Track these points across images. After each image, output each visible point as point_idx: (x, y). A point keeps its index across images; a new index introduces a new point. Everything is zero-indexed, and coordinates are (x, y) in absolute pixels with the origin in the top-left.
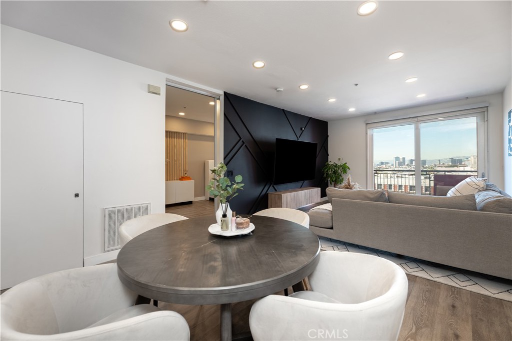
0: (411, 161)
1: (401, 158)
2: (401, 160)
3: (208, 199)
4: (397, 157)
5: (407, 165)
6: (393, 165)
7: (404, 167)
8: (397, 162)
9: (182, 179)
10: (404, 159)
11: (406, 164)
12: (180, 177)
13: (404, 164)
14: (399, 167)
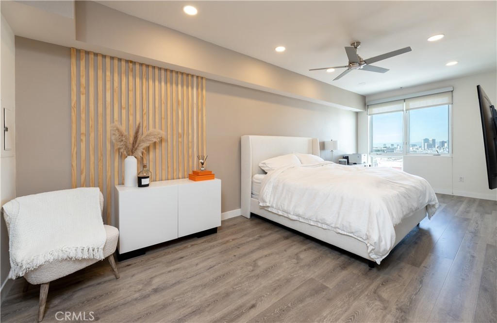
0: (443, 143)
1: (430, 139)
2: (431, 142)
3: (249, 216)
4: (426, 139)
5: (438, 147)
6: (420, 147)
7: (434, 149)
8: (426, 144)
9: (195, 176)
10: (434, 141)
11: (436, 146)
12: (191, 173)
13: (434, 147)
14: (429, 150)
